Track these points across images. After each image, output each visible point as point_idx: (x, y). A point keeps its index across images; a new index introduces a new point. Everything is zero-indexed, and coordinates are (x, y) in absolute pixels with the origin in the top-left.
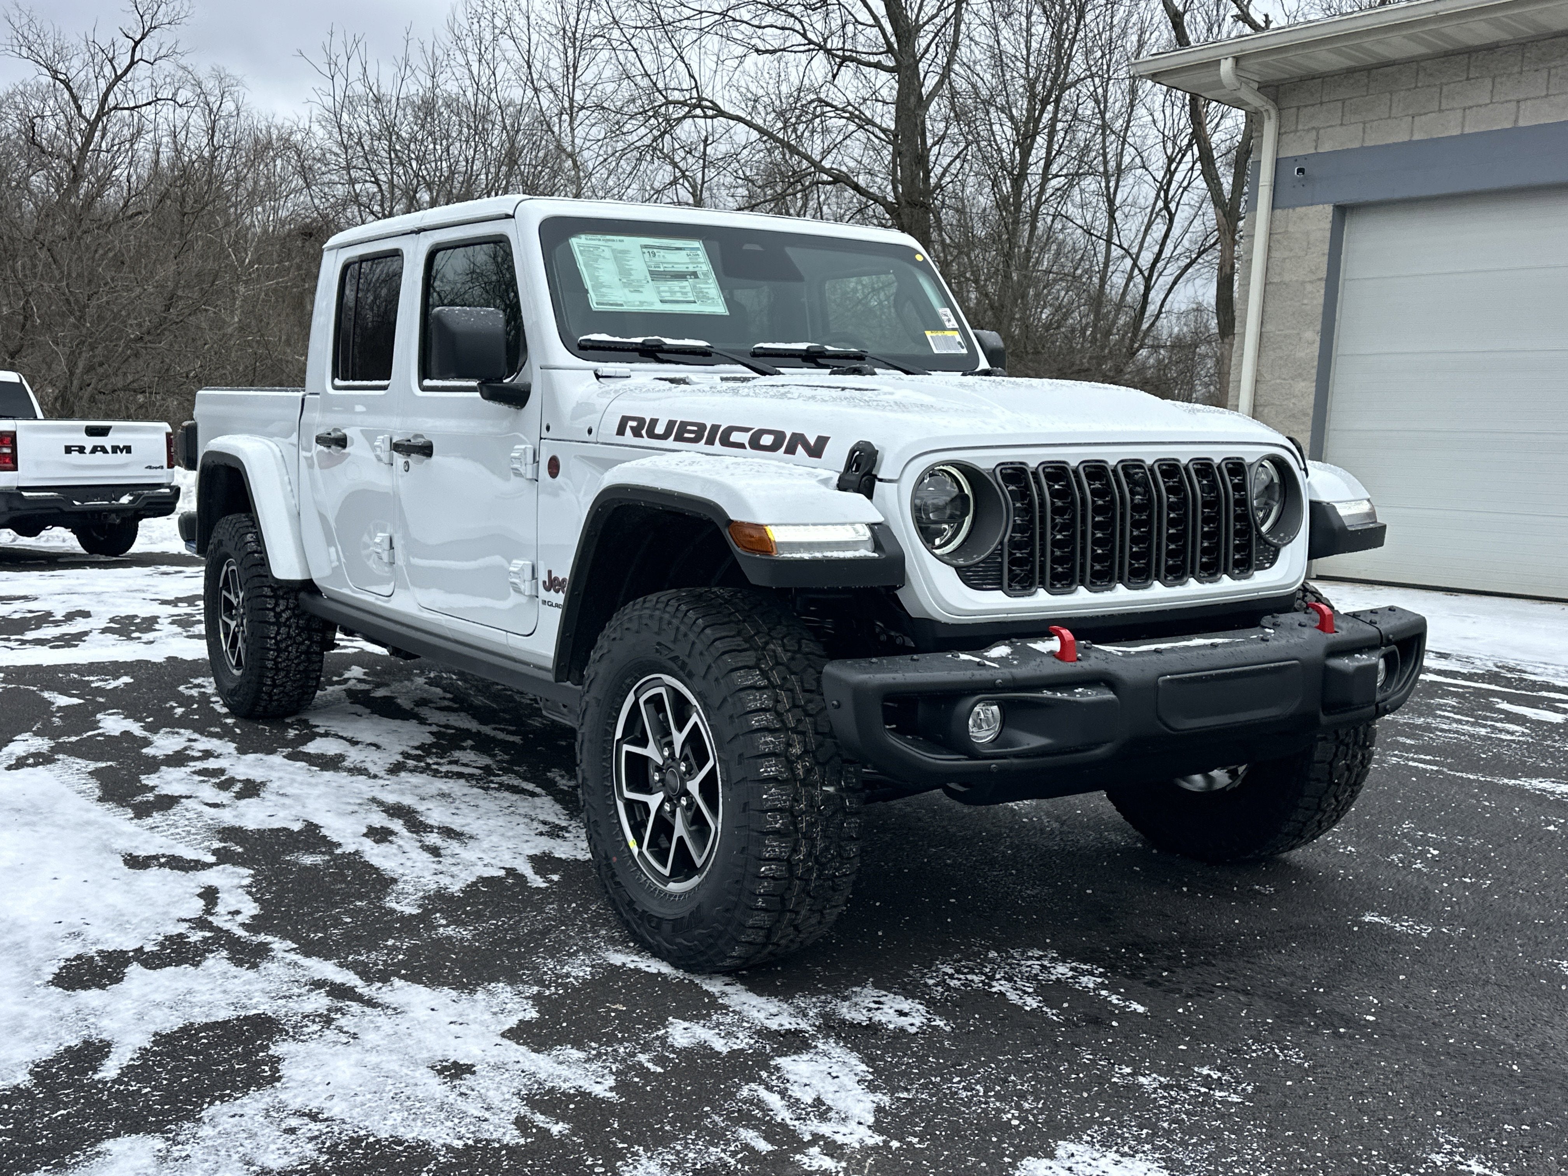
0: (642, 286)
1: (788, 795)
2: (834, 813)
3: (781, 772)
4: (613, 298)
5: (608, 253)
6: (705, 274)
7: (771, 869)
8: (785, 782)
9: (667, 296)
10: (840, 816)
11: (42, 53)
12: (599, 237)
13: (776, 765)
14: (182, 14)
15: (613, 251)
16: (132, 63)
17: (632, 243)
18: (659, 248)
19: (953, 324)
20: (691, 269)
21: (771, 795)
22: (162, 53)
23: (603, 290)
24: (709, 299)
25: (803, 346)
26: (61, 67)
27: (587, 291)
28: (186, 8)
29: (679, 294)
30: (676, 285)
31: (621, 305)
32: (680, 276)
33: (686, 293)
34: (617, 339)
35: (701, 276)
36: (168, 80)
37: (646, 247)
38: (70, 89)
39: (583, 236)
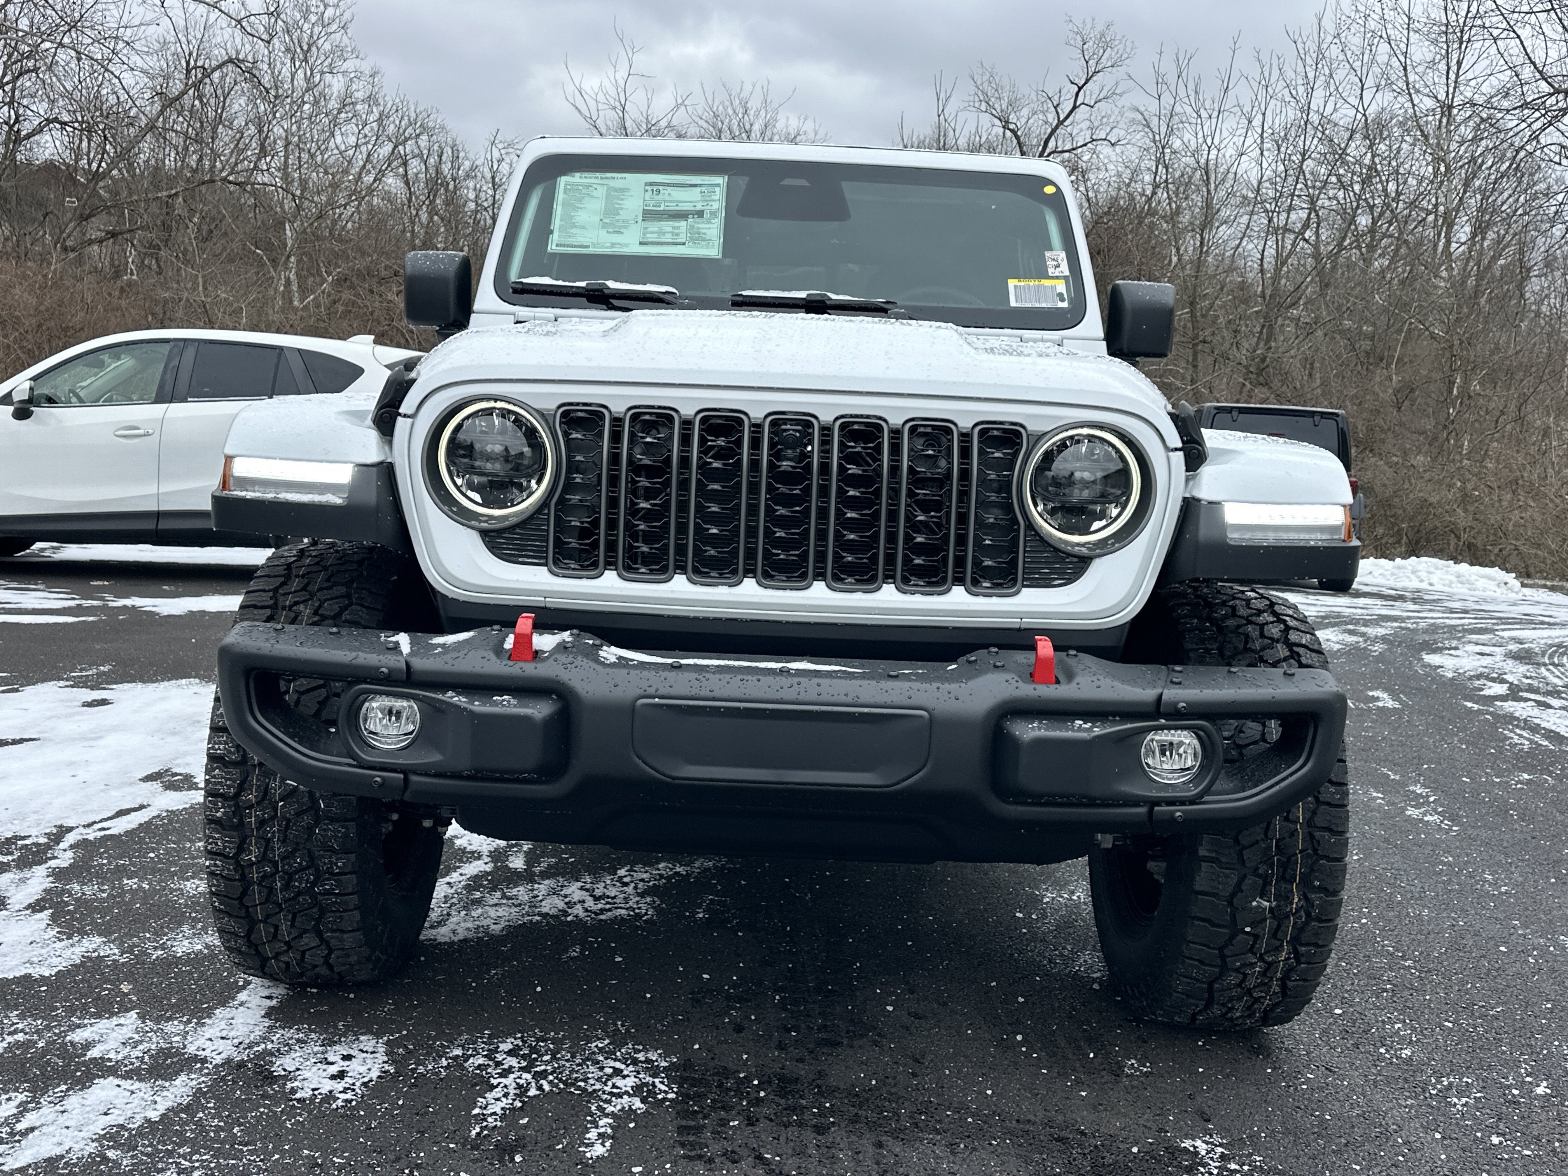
0: (626, 227)
1: (234, 781)
2: (298, 814)
3: (229, 752)
4: (580, 239)
5: (601, 192)
6: (713, 214)
7: (216, 865)
8: (235, 764)
9: (652, 237)
10: (307, 819)
11: (997, 106)
12: (598, 174)
13: (226, 743)
14: (1125, 56)
15: (610, 189)
16: (1075, 107)
17: (635, 181)
18: (668, 185)
19: (1065, 269)
20: (699, 207)
21: (214, 777)
22: (1101, 96)
23: (574, 231)
24: (704, 240)
25: (802, 294)
26: (1013, 118)
27: (552, 232)
28: (1128, 50)
29: (670, 236)
30: (668, 226)
31: (587, 247)
32: (681, 215)
33: (678, 234)
34: (560, 283)
35: (707, 215)
36: (1105, 120)
37: (651, 184)
38: (1017, 138)
39: (578, 175)
